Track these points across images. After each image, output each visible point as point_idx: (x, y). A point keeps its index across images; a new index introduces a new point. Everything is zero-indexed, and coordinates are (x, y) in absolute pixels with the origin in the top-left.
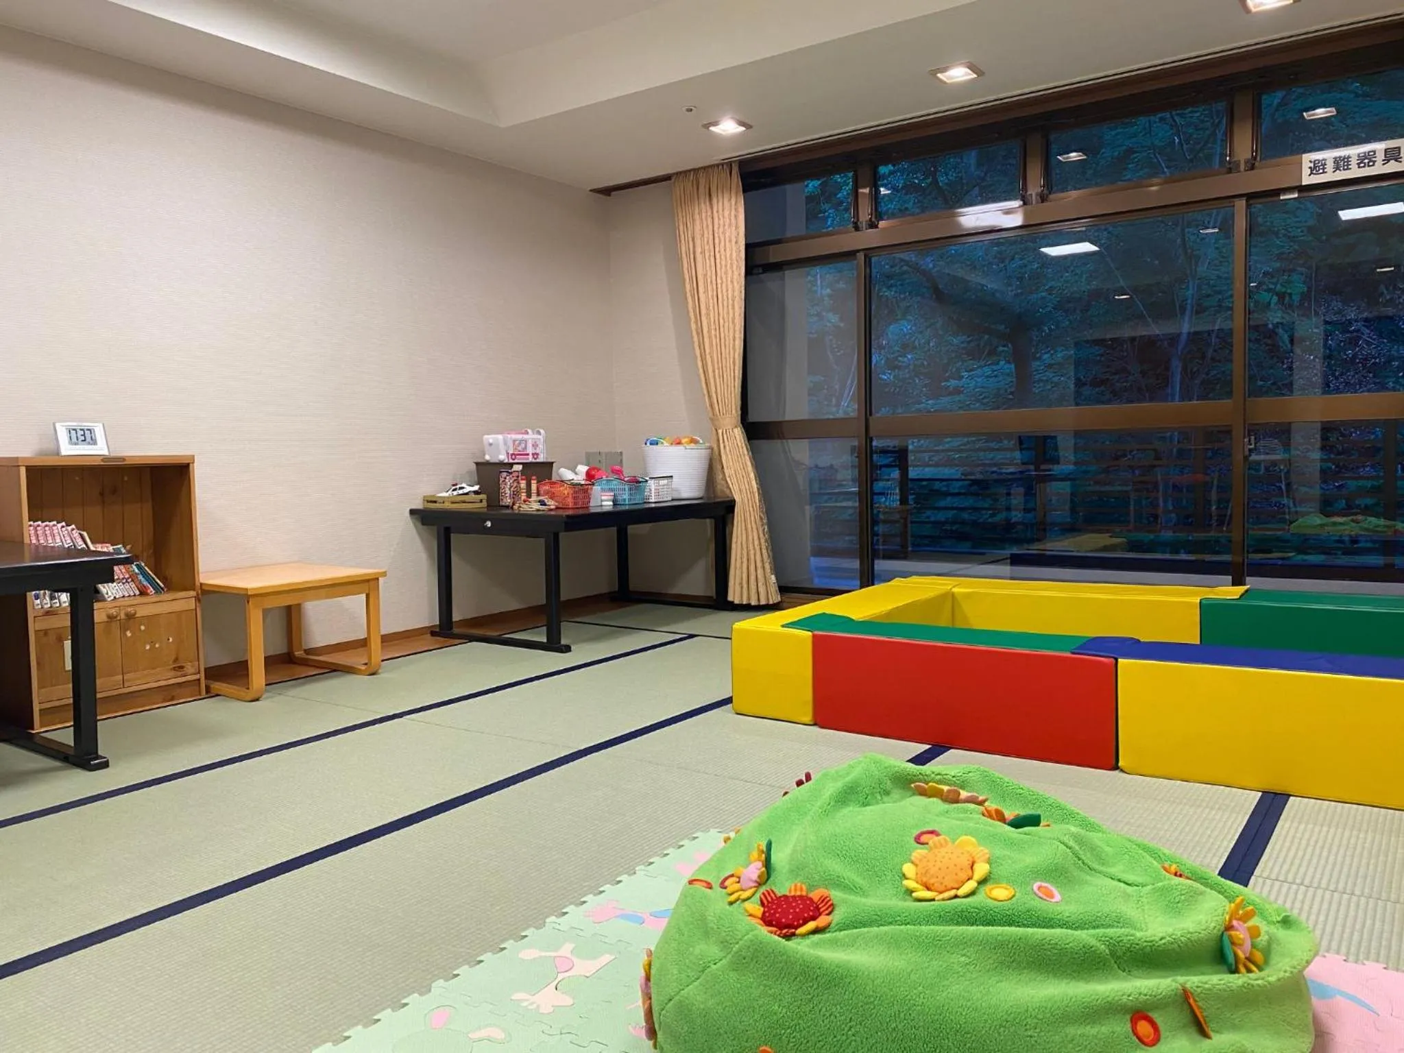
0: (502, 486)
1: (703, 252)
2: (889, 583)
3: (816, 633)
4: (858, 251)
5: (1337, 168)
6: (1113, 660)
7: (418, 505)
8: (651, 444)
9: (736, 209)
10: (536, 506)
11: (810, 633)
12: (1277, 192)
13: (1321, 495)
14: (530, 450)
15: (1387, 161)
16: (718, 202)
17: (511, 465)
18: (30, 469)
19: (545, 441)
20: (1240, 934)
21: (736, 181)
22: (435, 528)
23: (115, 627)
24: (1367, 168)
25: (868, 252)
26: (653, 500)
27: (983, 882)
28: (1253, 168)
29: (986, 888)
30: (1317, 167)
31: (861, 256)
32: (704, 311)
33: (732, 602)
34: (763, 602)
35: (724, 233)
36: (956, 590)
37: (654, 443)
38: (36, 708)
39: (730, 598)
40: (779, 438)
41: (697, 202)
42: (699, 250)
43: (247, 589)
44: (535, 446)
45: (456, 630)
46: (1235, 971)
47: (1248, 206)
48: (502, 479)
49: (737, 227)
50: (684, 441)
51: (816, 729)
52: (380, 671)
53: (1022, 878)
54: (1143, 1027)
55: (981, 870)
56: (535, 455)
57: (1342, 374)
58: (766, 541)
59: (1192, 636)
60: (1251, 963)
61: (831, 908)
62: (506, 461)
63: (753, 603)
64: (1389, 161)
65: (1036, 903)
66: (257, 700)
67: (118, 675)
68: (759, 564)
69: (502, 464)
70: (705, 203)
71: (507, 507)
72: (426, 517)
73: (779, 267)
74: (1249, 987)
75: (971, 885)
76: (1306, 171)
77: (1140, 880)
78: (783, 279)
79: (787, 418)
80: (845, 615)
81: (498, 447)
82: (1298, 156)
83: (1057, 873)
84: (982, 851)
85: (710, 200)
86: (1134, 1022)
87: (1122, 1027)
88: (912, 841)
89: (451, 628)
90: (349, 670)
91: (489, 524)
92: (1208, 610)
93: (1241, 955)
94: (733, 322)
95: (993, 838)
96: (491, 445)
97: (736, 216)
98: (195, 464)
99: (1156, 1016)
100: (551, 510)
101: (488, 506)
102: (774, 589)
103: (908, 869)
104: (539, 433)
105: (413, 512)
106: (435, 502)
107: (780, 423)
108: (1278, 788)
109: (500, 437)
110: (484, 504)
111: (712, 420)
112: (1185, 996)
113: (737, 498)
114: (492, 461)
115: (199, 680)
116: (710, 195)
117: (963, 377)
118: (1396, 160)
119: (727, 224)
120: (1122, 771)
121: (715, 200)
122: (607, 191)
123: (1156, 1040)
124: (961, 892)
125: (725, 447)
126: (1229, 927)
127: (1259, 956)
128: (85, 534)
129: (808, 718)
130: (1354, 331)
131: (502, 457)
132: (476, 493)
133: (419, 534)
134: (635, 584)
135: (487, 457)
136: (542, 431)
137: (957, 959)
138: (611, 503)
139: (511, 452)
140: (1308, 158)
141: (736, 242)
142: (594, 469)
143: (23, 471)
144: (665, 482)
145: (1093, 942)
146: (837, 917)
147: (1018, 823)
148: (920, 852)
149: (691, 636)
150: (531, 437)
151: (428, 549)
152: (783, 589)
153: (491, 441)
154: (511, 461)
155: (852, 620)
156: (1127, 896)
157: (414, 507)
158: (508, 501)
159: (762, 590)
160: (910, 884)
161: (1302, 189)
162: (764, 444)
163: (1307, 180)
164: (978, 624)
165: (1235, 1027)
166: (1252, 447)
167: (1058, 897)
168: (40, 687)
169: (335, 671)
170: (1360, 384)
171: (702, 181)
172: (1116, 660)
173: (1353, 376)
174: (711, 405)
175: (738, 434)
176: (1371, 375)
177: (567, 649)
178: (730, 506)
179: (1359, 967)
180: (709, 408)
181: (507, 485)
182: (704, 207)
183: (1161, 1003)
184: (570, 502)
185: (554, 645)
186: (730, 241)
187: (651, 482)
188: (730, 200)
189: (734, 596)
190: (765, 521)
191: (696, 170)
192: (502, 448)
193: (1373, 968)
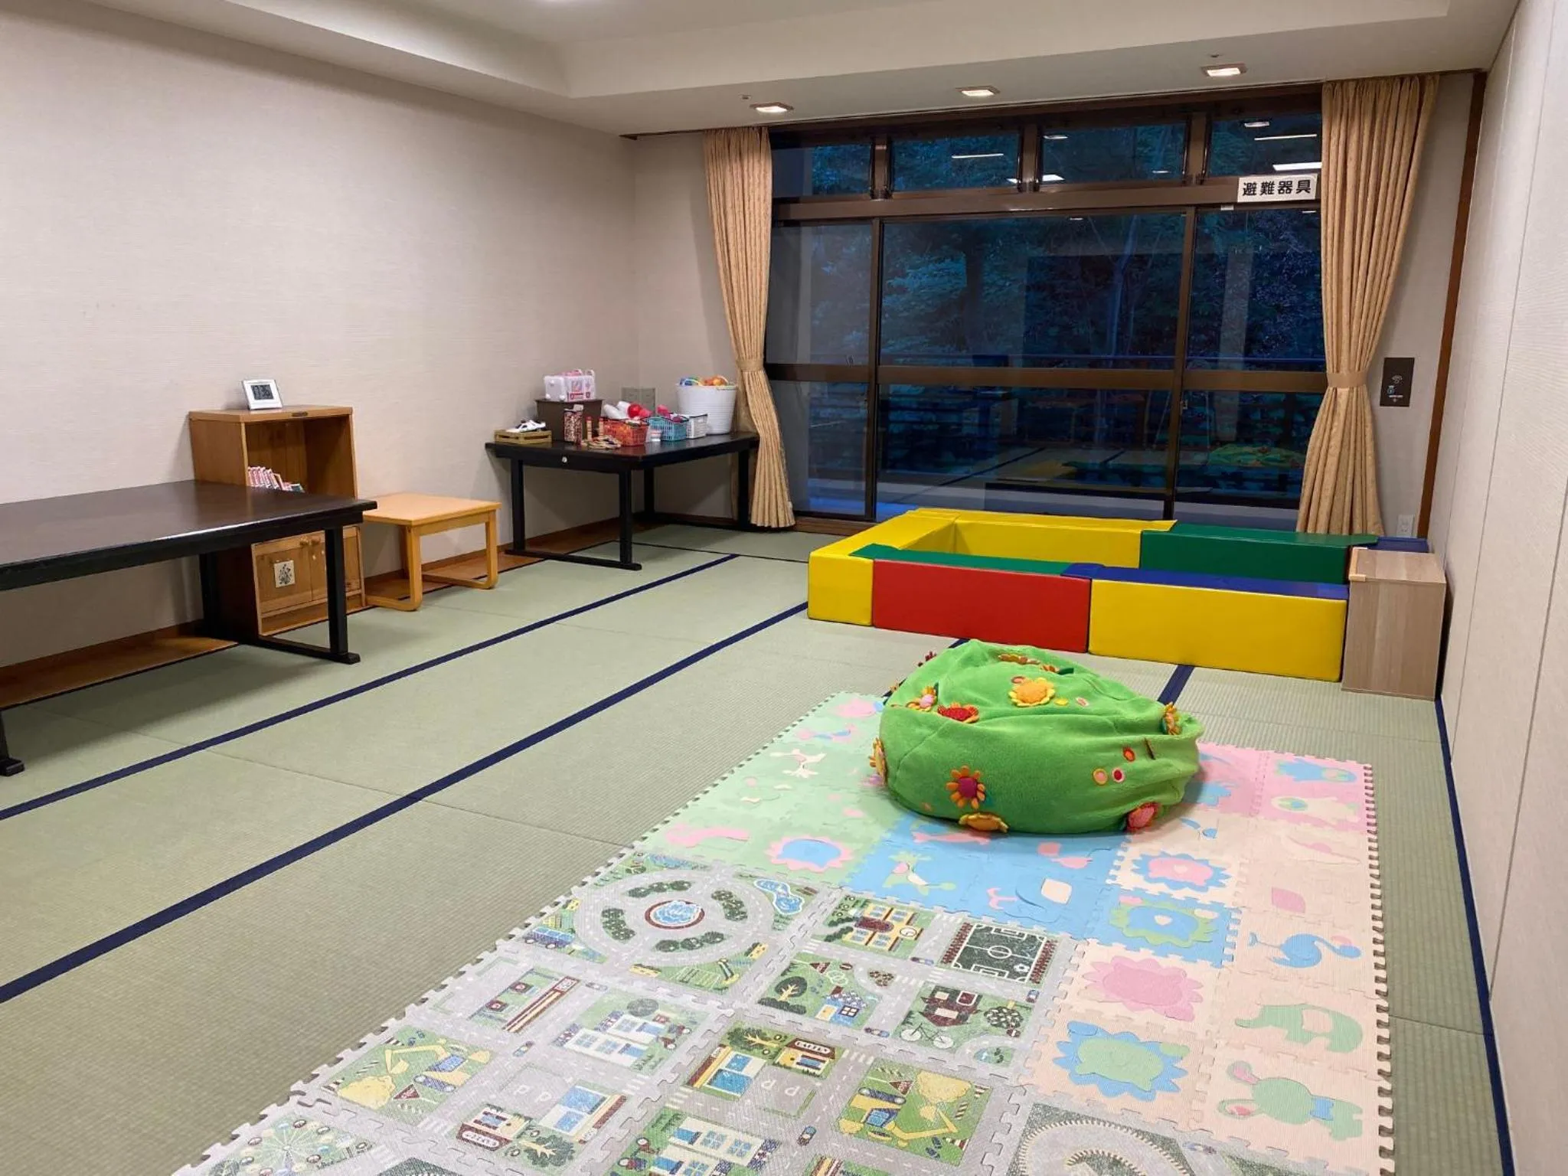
0: (567, 424)
1: (733, 206)
2: (904, 515)
3: (877, 560)
4: (874, 217)
5: (1263, 192)
6: (1088, 581)
7: (491, 440)
8: (686, 384)
9: (765, 171)
10: (605, 445)
11: (871, 561)
12: (1219, 205)
13: (1240, 406)
14: (585, 390)
15: (1299, 191)
16: (748, 162)
17: (571, 405)
18: (247, 425)
19: (596, 381)
20: (1170, 717)
21: (766, 144)
22: (509, 461)
23: (306, 551)
24: (1285, 194)
25: (883, 221)
26: (692, 437)
27: (1052, 698)
28: (1202, 183)
29: (1054, 701)
30: (1250, 189)
31: (876, 222)
32: (733, 263)
33: (755, 525)
34: (782, 525)
35: (753, 192)
36: (958, 521)
37: (689, 384)
38: (260, 617)
39: (753, 522)
40: (791, 380)
41: (727, 158)
42: (729, 205)
43: (410, 521)
44: (588, 385)
45: (528, 549)
46: (1167, 734)
47: (1196, 212)
48: (566, 419)
49: (765, 187)
50: (716, 381)
51: (873, 629)
52: (496, 585)
53: (1071, 696)
54: (1128, 754)
55: (1051, 692)
56: (588, 394)
57: (1268, 285)
58: (785, 473)
59: (1132, 561)
60: (1173, 732)
61: (976, 713)
62: (566, 401)
63: (774, 525)
64: (1300, 191)
65: (1078, 706)
66: (414, 610)
67: (308, 590)
68: (779, 493)
69: (562, 403)
70: (736, 161)
71: (572, 443)
72: (501, 450)
73: (796, 223)
74: (1172, 741)
75: (1047, 699)
76: (1241, 192)
77: (1123, 697)
78: (799, 233)
79: (798, 362)
80: (889, 545)
81: (559, 387)
82: (1235, 177)
83: (1085, 694)
84: (1051, 684)
85: (741, 160)
86: (1125, 752)
87: (1120, 754)
88: (1010, 683)
89: (523, 548)
90: (467, 585)
91: (565, 460)
92: (1146, 538)
93: (1170, 727)
94: (760, 275)
95: (1051, 679)
96: (552, 385)
97: (765, 177)
98: (353, 415)
99: (1133, 750)
100: (617, 448)
101: (553, 441)
102: (790, 514)
103: (1012, 694)
104: (589, 373)
105: (488, 446)
106: (507, 437)
107: (792, 366)
108: (1188, 662)
109: (561, 379)
110: (549, 439)
111: (737, 362)
112: (1146, 742)
113: (761, 432)
114: (553, 400)
115: (360, 595)
116: (740, 154)
117: (908, 274)
118: (1306, 191)
119: (756, 183)
120: (1090, 653)
121: (745, 163)
122: (634, 137)
123: (1133, 760)
124: (1042, 702)
125: (750, 388)
126: (1165, 716)
127: (1177, 730)
128: (279, 476)
129: (867, 621)
130: (1282, 240)
131: (563, 397)
132: (543, 429)
133: (492, 463)
134: (659, 507)
135: (548, 396)
136: (592, 371)
137: (1048, 728)
138: (659, 440)
139: (570, 392)
140: (1243, 181)
141: (765, 200)
142: (635, 406)
143: (243, 425)
144: (701, 420)
145: (1107, 720)
146: (981, 716)
147: (1062, 673)
148: (1016, 687)
149: (733, 556)
150: (585, 378)
151: (500, 479)
152: (797, 513)
153: (553, 382)
154: (570, 401)
155: (896, 550)
156: (1117, 704)
157: (488, 441)
158: (572, 438)
159: (781, 516)
160: (1015, 700)
161: (1236, 204)
162: (782, 384)
163: (1242, 198)
164: (976, 551)
165: (1165, 756)
166: (1186, 408)
167: (1087, 704)
168: (261, 601)
169: (453, 585)
170: (1283, 296)
171: (733, 141)
172: (1091, 580)
173: (1278, 287)
174: (738, 349)
175: (761, 376)
176: (1295, 286)
177: (637, 567)
178: (754, 443)
179: (1223, 747)
180: (735, 351)
181: (572, 425)
182: (736, 166)
183: (1136, 745)
184: (630, 440)
185: (627, 563)
186: (759, 199)
187: (692, 421)
188: (759, 161)
189: (756, 519)
190: (783, 455)
191: (728, 130)
192: (564, 390)
193: (1230, 748)
